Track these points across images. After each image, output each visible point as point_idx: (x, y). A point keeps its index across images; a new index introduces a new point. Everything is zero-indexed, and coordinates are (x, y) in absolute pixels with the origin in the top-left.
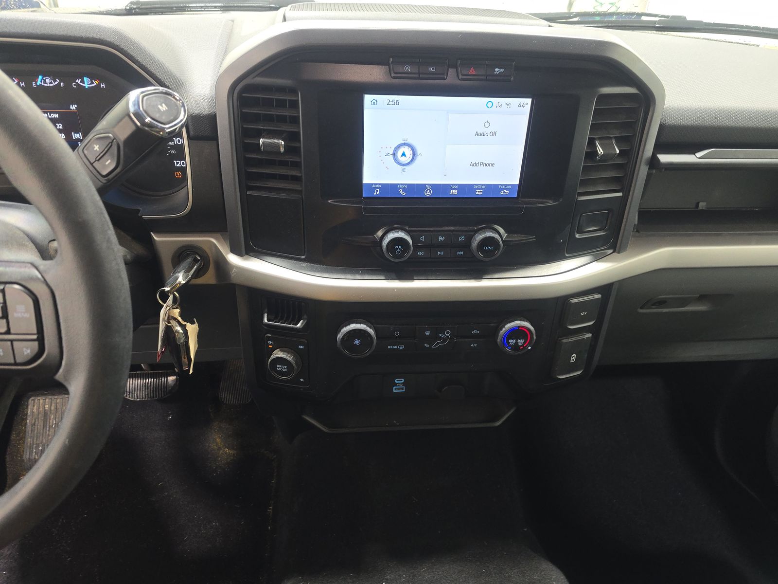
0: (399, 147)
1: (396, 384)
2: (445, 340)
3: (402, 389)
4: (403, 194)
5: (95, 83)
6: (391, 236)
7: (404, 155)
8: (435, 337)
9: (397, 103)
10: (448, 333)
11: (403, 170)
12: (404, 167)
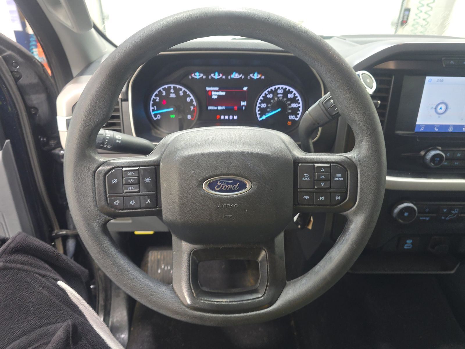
0: (439, 104)
1: (407, 243)
2: (454, 215)
3: (410, 246)
4: (436, 130)
5: (259, 76)
6: (433, 153)
7: (441, 108)
8: (449, 212)
9: (442, 81)
10: (457, 210)
11: (439, 117)
12: (440, 115)
